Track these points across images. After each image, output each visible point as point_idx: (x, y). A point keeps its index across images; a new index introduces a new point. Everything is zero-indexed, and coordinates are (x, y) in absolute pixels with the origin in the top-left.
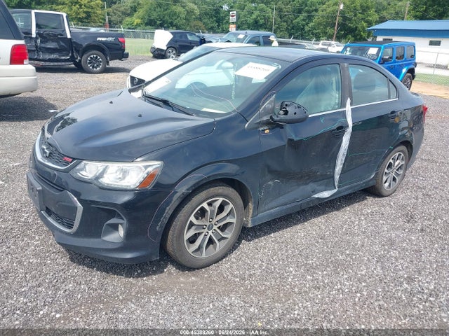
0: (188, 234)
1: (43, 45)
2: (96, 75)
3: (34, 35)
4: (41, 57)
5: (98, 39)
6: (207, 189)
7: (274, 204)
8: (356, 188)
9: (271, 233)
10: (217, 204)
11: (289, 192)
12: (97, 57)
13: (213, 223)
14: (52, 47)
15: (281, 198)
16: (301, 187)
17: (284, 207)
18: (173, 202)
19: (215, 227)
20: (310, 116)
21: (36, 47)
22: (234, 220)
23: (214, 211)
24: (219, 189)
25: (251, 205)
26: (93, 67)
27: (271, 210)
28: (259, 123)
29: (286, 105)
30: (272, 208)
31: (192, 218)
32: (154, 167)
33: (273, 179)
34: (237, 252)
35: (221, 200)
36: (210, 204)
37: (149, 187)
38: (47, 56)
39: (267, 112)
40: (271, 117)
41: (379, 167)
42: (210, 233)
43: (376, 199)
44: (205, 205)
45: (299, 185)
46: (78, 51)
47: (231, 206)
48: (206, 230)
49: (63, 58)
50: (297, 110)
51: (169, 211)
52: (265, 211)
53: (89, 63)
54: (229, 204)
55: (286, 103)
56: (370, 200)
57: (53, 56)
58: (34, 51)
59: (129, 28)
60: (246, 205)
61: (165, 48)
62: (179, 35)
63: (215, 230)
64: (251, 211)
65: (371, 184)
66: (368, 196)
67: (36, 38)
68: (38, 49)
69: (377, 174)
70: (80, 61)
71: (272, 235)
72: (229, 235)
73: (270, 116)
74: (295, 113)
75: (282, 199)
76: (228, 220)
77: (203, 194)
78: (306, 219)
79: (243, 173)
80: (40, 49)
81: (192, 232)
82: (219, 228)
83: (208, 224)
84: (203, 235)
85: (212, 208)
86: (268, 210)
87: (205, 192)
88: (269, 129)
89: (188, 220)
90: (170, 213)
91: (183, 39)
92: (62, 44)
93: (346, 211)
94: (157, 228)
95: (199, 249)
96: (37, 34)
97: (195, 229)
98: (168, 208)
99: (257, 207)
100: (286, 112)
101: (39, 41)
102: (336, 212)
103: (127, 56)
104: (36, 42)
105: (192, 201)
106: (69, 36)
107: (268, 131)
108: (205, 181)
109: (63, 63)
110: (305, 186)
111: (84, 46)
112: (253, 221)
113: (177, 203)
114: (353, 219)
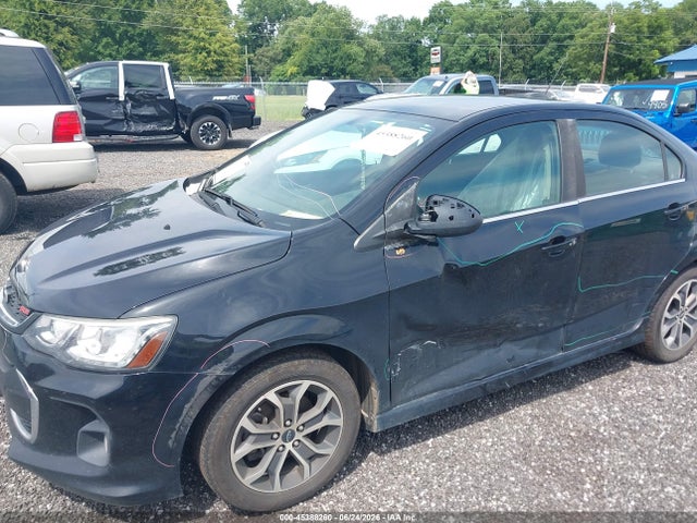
0: (237, 452)
1: (135, 112)
2: (212, 152)
3: (122, 98)
4: (133, 129)
5: (215, 98)
6: (273, 365)
7: (427, 385)
8: (602, 350)
9: (427, 439)
10: (299, 393)
11: (457, 363)
12: (212, 125)
13: (294, 427)
14: (148, 113)
15: (443, 373)
16: (486, 353)
17: (449, 392)
18: (196, 394)
19: (299, 436)
20: (485, 221)
21: (126, 114)
22: (339, 422)
23: (293, 406)
24: (301, 365)
25: (374, 391)
26: (208, 140)
27: (421, 397)
28: (382, 237)
29: (435, 203)
30: (425, 394)
31: (245, 422)
32: (161, 327)
33: (419, 340)
34: (353, 478)
35: (306, 384)
36: (283, 394)
37: (149, 367)
38: (141, 128)
39: (397, 216)
40: (406, 226)
41: (650, 308)
42: (289, 446)
43: (650, 367)
44: (271, 396)
45: (480, 349)
46: (185, 118)
47: (330, 394)
48: (279, 442)
49: (164, 129)
50: (456, 212)
51: (190, 411)
52: (409, 400)
53: (202, 135)
54: (323, 391)
55: (435, 198)
56: (637, 369)
57: (149, 127)
58: (122, 120)
59: (280, 81)
60: (363, 391)
61: (323, 108)
62: (345, 87)
63: (299, 441)
64: (376, 401)
65: (636, 340)
66: (635, 360)
67: (126, 101)
68: (128, 118)
69: (645, 323)
70: (188, 132)
71: (430, 442)
72: (330, 448)
73: (403, 223)
74: (451, 218)
75: (444, 377)
76: (326, 421)
77: (263, 377)
78: (503, 409)
79: (349, 333)
80: (131, 117)
81: (247, 448)
82: (308, 436)
83: (282, 430)
84: (273, 451)
85: (288, 401)
86: (415, 397)
87: (269, 371)
88: (405, 247)
89: (234, 427)
90: (194, 414)
91: (351, 93)
92: (162, 108)
93: (584, 393)
94: (170, 443)
95: (267, 476)
96: (126, 96)
97: (255, 442)
98: (187, 406)
99: (389, 395)
100: (434, 217)
101: (129, 105)
102: (564, 394)
103: (258, 121)
104: (125, 108)
105: (240, 391)
106: (172, 97)
107: (402, 251)
108: (264, 353)
109: (164, 137)
110: (492, 350)
111: (194, 109)
112: (382, 421)
113: (206, 396)
114: (596, 409)
